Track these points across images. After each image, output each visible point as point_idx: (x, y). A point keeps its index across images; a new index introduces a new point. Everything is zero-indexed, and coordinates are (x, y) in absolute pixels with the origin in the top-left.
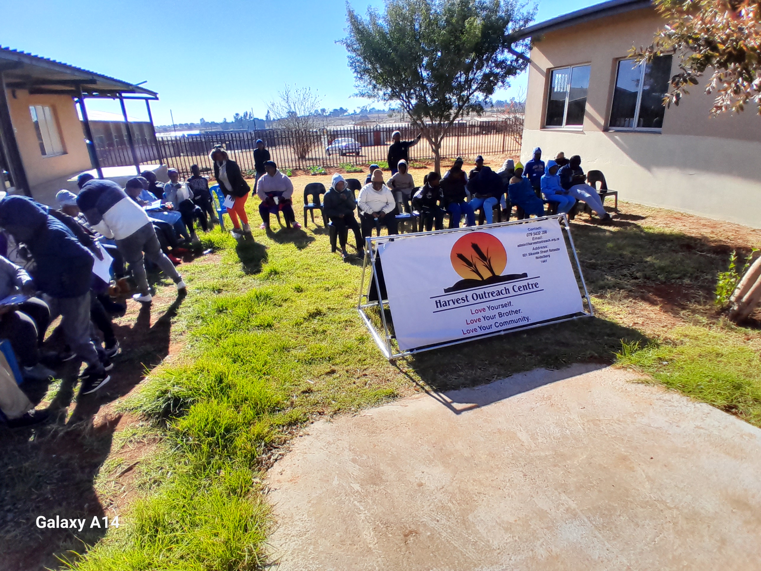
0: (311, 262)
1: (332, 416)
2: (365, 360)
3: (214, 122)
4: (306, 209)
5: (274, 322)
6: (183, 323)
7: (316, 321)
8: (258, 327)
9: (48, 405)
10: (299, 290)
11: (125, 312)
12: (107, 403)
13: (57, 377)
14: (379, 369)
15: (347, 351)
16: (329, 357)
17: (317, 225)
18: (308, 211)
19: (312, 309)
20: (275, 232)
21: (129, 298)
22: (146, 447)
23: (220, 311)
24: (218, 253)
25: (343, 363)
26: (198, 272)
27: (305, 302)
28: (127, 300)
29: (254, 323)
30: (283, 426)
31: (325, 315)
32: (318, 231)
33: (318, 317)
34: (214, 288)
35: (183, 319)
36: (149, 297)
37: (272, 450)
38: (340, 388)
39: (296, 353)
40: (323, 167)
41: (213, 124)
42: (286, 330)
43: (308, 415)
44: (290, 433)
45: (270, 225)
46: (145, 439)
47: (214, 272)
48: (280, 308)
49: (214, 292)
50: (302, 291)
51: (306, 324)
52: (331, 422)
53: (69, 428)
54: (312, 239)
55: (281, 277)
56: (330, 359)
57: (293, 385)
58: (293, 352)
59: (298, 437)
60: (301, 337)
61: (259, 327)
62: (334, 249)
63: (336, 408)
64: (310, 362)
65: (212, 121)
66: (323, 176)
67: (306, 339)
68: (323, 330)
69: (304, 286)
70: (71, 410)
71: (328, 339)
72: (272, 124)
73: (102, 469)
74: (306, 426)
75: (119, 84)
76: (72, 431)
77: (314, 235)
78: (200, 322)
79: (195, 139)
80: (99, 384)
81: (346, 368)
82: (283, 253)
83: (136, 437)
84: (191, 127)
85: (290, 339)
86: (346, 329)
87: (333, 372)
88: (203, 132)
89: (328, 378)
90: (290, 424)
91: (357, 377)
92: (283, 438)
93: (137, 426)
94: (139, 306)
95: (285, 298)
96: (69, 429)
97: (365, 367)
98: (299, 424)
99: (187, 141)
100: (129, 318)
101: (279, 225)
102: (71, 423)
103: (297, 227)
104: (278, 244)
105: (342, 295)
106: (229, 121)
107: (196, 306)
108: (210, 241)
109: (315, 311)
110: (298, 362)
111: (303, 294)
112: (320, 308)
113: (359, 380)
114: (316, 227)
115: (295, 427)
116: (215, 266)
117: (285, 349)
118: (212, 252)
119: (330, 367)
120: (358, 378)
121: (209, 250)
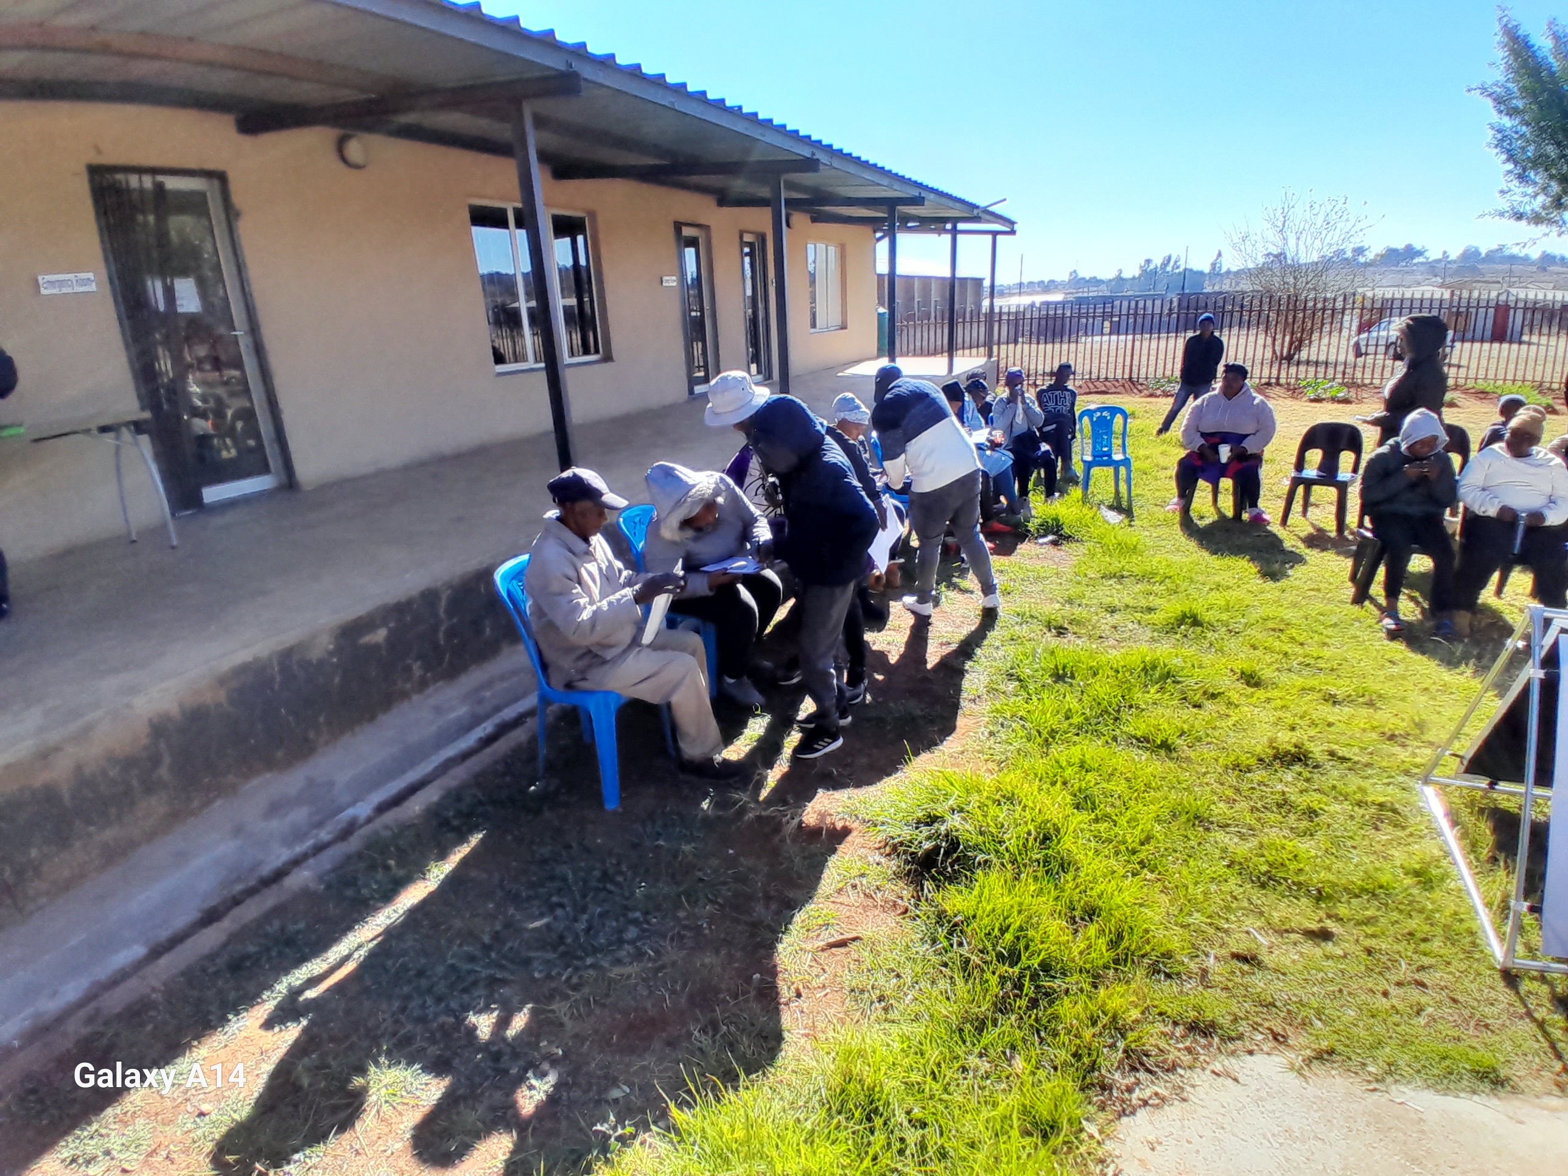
0: (1288, 614)
1: (1308, 1062)
2: (1425, 940)
3: (1095, 278)
4: (1296, 482)
5: (1179, 742)
6: (981, 677)
7: (1289, 777)
8: (1138, 740)
9: (742, 755)
10: (1251, 680)
11: (885, 624)
12: (828, 790)
13: (765, 709)
14: (1466, 982)
15: (1374, 892)
16: (1319, 891)
17: (1313, 526)
18: (1300, 490)
19: (1286, 740)
20: (1202, 524)
21: (895, 600)
22: (877, 912)
23: (1059, 676)
24: (1065, 547)
25: (1359, 923)
26: (1022, 580)
27: (1266, 716)
28: (892, 603)
29: (1130, 729)
30: (1175, 1024)
31: (1316, 767)
32: (1317, 540)
33: (1297, 768)
34: (1049, 622)
35: (981, 669)
36: (927, 609)
37: (1138, 1070)
38: (1340, 991)
39: (1226, 840)
40: (1343, 384)
41: (1095, 282)
42: (1205, 774)
43: (1243, 1027)
44: (1189, 1050)
45: (1194, 505)
46: (879, 895)
47: (1054, 587)
48: (1195, 710)
49: (1050, 630)
50: (1257, 685)
51: (1259, 775)
52: (1304, 1076)
53: (765, 810)
54: (1296, 559)
55: (1209, 635)
56: (1320, 897)
57: (1210, 924)
58: (1220, 836)
59: (1208, 1072)
60: (1243, 805)
61: (1143, 742)
62: (1361, 596)
63: (1324, 1045)
64: (1265, 881)
65: (1092, 276)
66: (1341, 406)
67: (1257, 815)
68: (1309, 808)
69: (1266, 673)
70: (773, 776)
71: (1319, 835)
72: (1221, 282)
73: (799, 917)
74: (1233, 1053)
75: (958, 205)
76: (768, 817)
77: (1302, 549)
78: (1012, 686)
79: (1052, 313)
80: (825, 747)
81: (1368, 943)
82: (1217, 579)
83: (864, 881)
84: (1047, 287)
85: (1215, 798)
86: (1377, 829)
87: (1324, 935)
88: (1070, 298)
89: (1309, 948)
90: (1193, 1027)
91: (1395, 978)
92: (1171, 1057)
93: (871, 859)
94: (911, 620)
95: (1211, 690)
96: (764, 813)
97: (1426, 961)
98: (1216, 1039)
99: (1036, 315)
100: (890, 639)
101: (1212, 509)
102: (769, 801)
103: (1258, 521)
104: (1206, 554)
105: (1374, 728)
106: (1127, 274)
107: (1011, 649)
108: (1056, 520)
109: (1293, 750)
110: (1229, 866)
111: (1261, 694)
112: (1309, 746)
113: (1400, 991)
114: (1311, 530)
115: (1203, 1041)
116: (1057, 574)
117: (1199, 820)
118: (1055, 543)
119: (1321, 921)
120: (1399, 984)
121: (1051, 538)
